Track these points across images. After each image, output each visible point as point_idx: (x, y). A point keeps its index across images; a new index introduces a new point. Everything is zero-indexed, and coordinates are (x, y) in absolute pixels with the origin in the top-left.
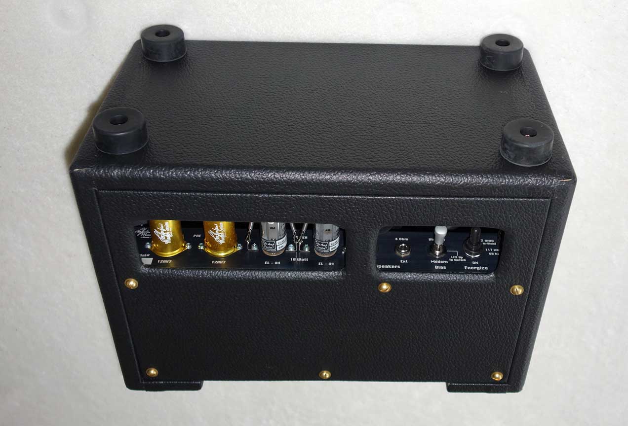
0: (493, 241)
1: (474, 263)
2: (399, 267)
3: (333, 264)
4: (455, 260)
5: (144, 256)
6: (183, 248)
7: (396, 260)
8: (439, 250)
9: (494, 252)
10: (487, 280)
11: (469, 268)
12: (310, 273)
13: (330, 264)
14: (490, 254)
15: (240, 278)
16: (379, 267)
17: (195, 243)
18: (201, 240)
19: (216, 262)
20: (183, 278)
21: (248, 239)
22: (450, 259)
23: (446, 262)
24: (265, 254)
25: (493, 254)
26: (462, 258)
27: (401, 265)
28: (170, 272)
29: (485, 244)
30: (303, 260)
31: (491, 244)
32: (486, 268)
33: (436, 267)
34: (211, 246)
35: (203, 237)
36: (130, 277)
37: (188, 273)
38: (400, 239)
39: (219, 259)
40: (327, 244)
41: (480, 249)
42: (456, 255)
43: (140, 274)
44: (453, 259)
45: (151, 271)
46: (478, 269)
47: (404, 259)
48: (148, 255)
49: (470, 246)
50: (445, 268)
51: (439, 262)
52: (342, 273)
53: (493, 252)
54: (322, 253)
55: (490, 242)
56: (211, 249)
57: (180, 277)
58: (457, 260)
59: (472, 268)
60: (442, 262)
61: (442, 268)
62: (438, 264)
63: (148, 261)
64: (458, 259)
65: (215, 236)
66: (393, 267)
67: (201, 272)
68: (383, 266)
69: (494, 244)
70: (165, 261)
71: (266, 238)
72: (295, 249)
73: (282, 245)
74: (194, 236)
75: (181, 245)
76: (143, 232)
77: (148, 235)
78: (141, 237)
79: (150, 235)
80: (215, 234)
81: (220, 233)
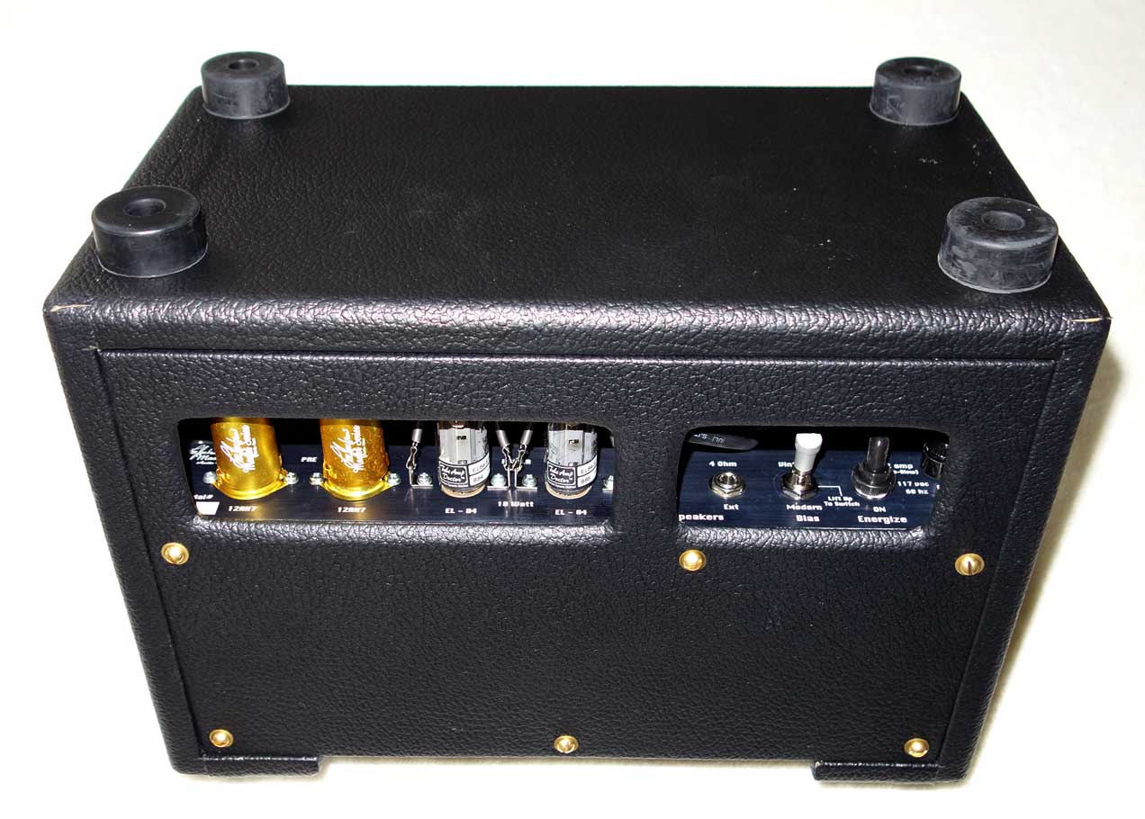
0: (911, 466)
1: (876, 509)
2: (721, 518)
3: (585, 512)
4: (837, 504)
5: (201, 497)
6: (279, 483)
7: (714, 505)
8: (803, 484)
9: (917, 488)
10: (908, 544)
11: (867, 519)
12: (537, 529)
13: (579, 512)
14: (908, 492)
15: (395, 541)
16: (681, 517)
17: (304, 472)
18: (318, 467)
19: (346, 510)
20: (278, 542)
21: (410, 464)
22: (826, 503)
23: (819, 508)
24: (443, 493)
25: (913, 492)
26: (850, 499)
27: (727, 514)
28: (253, 528)
29: (895, 472)
30: (523, 505)
31: (908, 472)
32: (904, 520)
33: (799, 518)
34: (335, 476)
35: (320, 461)
36: (172, 541)
37: (290, 531)
38: (720, 464)
39: (348, 503)
40: (572, 471)
41: (888, 482)
42: (839, 495)
43: (192, 533)
44: (833, 502)
45: (214, 528)
46: (888, 521)
47: (731, 501)
48: (210, 497)
49: (867, 474)
50: (817, 519)
51: (804, 507)
52: (606, 530)
53: (913, 487)
54: (562, 491)
55: (904, 468)
56: (336, 482)
57: (272, 539)
58: (842, 504)
59: (874, 520)
60: (809, 508)
61: (810, 519)
62: (802, 512)
63: (208, 508)
64: (843, 501)
65: (343, 454)
66: (709, 517)
67: (315, 528)
68: (689, 517)
69: (913, 472)
70: (242, 509)
71: (447, 460)
72: (507, 485)
73: (480, 475)
74: (303, 459)
75: (276, 476)
76: (201, 452)
77: (211, 459)
78: (198, 463)
79: (215, 459)
80: (344, 451)
81: (354, 449)
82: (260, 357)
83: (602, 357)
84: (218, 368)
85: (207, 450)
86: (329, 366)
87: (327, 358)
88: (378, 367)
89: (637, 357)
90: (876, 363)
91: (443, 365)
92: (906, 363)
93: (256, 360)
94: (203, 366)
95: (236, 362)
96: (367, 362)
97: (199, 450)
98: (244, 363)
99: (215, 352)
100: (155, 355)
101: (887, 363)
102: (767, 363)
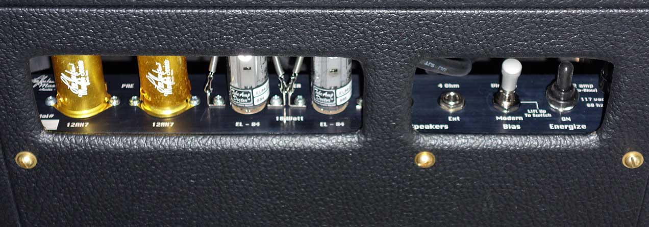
0: (592, 86)
1: (564, 119)
2: (446, 127)
3: (343, 124)
4: (534, 115)
5: (44, 116)
6: (105, 105)
7: (441, 117)
8: (509, 100)
9: (595, 103)
10: (586, 145)
11: (557, 127)
12: (307, 138)
13: (338, 124)
14: (588, 105)
15: (198, 148)
16: (416, 127)
17: (125, 97)
18: (136, 92)
19: (159, 124)
20: (107, 150)
21: (208, 88)
22: (526, 115)
23: (521, 118)
24: (233, 110)
25: (593, 105)
26: (545, 111)
27: (449, 123)
28: (87, 140)
29: (579, 91)
30: (295, 119)
31: (590, 91)
32: (584, 127)
33: (505, 126)
34: (150, 99)
35: (137, 86)
36: (24, 150)
37: (117, 142)
38: (447, 86)
39: (161, 119)
40: (332, 92)
41: (573, 98)
42: (536, 108)
43: (40, 144)
44: (531, 114)
45: (57, 140)
46: (572, 127)
47: (454, 115)
48: (52, 116)
49: (557, 93)
50: (519, 127)
51: (509, 118)
52: (358, 138)
53: (593, 102)
54: (326, 108)
55: (587, 87)
56: (150, 103)
57: (103, 148)
58: (538, 116)
59: (562, 127)
60: (513, 118)
61: (514, 127)
62: (508, 122)
63: (52, 124)
64: (539, 113)
65: (157, 82)
66: (437, 127)
67: (135, 139)
68: (422, 127)
69: (593, 91)
70: (78, 125)
71: (236, 85)
72: (283, 104)
73: (262, 97)
74: (123, 86)
75: (103, 100)
76: (42, 82)
77: (50, 86)
78: (40, 90)
79: (54, 86)
80: (156, 79)
81: (165, 78)
82: (95, 10)
83: (354, 8)
84: (62, 18)
85: (47, 79)
86: (148, 17)
87: (146, 11)
88: (185, 17)
89: (379, 8)
90: (557, 11)
91: (234, 15)
92: (579, 11)
93: (92, 12)
94: (51, 17)
95: (77, 14)
96: (176, 14)
97: (40, 80)
98: (83, 15)
99: (60, 7)
100: (14, 9)
101: (565, 11)
102: (476, 12)
